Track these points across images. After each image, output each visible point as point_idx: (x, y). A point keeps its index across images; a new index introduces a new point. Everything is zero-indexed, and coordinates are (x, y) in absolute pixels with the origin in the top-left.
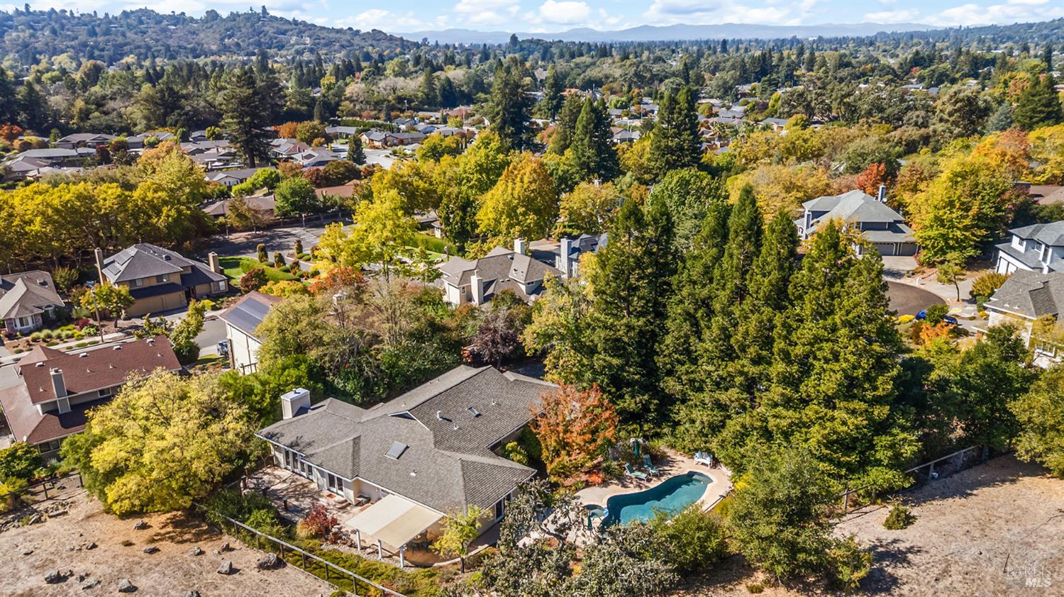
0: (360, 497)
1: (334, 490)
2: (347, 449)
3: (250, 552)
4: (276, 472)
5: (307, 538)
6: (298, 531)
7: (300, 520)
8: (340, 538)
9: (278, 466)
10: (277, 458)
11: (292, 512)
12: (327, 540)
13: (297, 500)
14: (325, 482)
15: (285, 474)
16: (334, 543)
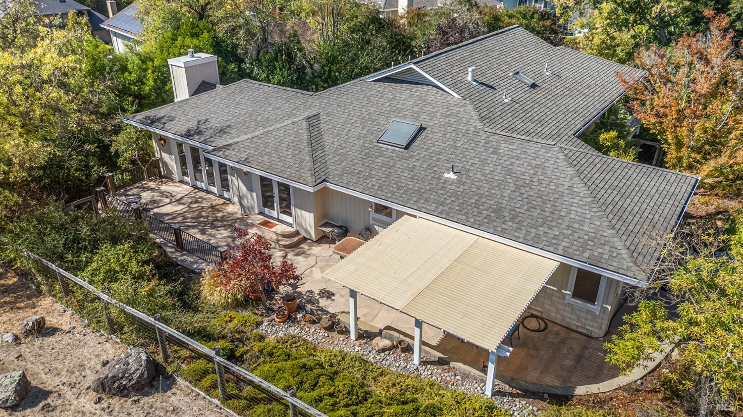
0: (326, 225)
1: (274, 214)
2: (297, 134)
3: (92, 338)
4: (164, 188)
5: (225, 307)
6: (205, 291)
7: (208, 268)
8: (300, 308)
9: (168, 177)
10: (165, 164)
11: (191, 252)
12: (270, 310)
13: (203, 232)
14: (253, 199)
15: (180, 190)
16: (289, 319)
